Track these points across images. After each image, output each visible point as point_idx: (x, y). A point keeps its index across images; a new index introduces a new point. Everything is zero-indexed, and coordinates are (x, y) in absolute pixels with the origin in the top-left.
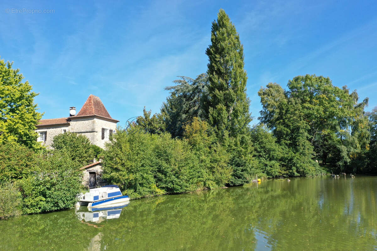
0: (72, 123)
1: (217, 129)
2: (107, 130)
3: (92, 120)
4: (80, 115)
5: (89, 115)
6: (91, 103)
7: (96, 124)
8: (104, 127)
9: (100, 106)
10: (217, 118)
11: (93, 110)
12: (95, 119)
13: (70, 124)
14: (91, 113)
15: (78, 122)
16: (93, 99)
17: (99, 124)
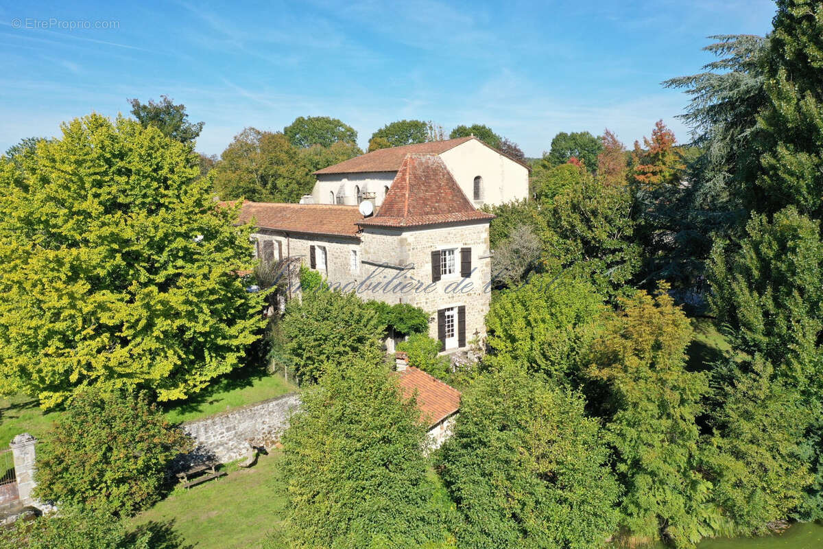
0: (364, 236)
1: (770, 306)
2: (452, 251)
3: (399, 237)
4: (381, 216)
5: (391, 223)
6: (405, 180)
7: (408, 247)
8: (440, 248)
9: (437, 181)
10: (773, 262)
11: (406, 204)
12: (405, 235)
13: (362, 239)
14: (399, 214)
15: (374, 236)
16: (414, 168)
17: (421, 244)
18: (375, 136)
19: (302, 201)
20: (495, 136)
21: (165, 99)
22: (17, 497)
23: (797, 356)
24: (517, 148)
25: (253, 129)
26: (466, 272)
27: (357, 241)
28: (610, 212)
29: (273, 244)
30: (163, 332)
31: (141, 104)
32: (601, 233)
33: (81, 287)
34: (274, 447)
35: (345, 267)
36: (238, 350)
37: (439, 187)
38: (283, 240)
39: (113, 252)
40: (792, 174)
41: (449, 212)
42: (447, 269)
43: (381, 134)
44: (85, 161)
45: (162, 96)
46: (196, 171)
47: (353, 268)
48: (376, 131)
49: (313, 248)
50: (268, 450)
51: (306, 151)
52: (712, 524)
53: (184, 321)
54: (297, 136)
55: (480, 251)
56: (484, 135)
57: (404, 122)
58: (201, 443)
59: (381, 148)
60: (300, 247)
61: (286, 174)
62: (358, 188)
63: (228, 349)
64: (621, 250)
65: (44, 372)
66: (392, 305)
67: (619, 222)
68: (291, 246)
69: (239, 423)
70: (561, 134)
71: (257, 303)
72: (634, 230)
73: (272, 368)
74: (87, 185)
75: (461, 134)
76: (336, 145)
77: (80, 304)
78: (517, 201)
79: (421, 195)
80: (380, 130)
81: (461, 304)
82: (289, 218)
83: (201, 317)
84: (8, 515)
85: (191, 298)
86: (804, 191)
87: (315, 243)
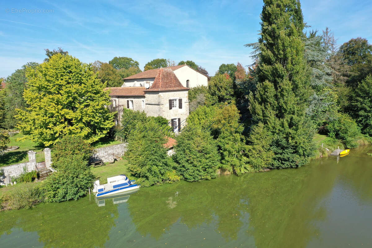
1: (263, 108)
2: (176, 100)
3: (158, 95)
4: (152, 88)
5: (156, 90)
6: (160, 76)
7: (161, 98)
8: (172, 98)
9: (170, 77)
10: (263, 96)
11: (160, 84)
12: (160, 94)
13: (146, 96)
14: (158, 87)
15: (150, 95)
16: (163, 72)
17: (165, 97)
18: (146, 65)
19: (122, 86)
20: (196, 65)
21: (60, 49)
22: (45, 166)
23: (269, 121)
24: (205, 70)
25: (99, 61)
26: (180, 107)
27: (144, 97)
28: (226, 87)
29: (113, 101)
30: (85, 121)
31: (50, 51)
32: (223, 93)
33: (60, 107)
34: (119, 159)
35: (140, 106)
36: (107, 129)
37: (171, 79)
38: (117, 99)
39: (69, 96)
40: (266, 71)
41: (175, 87)
42: (174, 106)
43: (149, 64)
44: (58, 68)
45: (59, 48)
46: (92, 72)
47: (142, 106)
48: (147, 63)
49: (128, 101)
50: (118, 160)
51: (119, 71)
52: (247, 168)
53: (91, 118)
54: (114, 65)
55: (185, 100)
56: (191, 65)
57: (158, 60)
58: (98, 156)
59: (150, 69)
60: (123, 101)
61: (112, 79)
62: (141, 85)
63: (104, 129)
64: (230, 99)
65: (48, 133)
66: (156, 117)
67: (230, 90)
68: (120, 101)
69: (109, 150)
70: (223, 65)
71: (112, 116)
72: (234, 92)
73: (116, 139)
74: (59, 76)
75: (182, 64)
76: (131, 68)
77: (60, 112)
78: (199, 86)
79: (165, 81)
80: (149, 63)
81: (179, 118)
82: (118, 92)
83: (97, 118)
84: (43, 171)
85: (94, 110)
86: (269, 76)
87: (129, 99)
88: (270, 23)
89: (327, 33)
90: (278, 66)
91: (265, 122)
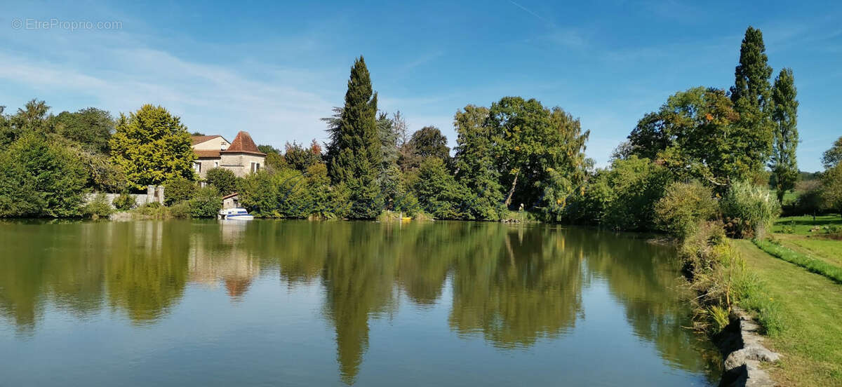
0: (223, 157)
3: (239, 156)
4: (230, 150)
5: (237, 151)
6: (240, 139)
7: (242, 160)
9: (248, 141)
11: (241, 146)
12: (242, 155)
14: (239, 149)
15: (228, 156)
16: (242, 135)
17: (246, 159)
27: (219, 158)
37: (250, 143)
41: (253, 151)
55: (262, 165)
79: (245, 144)
88: (353, 105)
89: (398, 116)
90: (358, 137)
91: (345, 180)
